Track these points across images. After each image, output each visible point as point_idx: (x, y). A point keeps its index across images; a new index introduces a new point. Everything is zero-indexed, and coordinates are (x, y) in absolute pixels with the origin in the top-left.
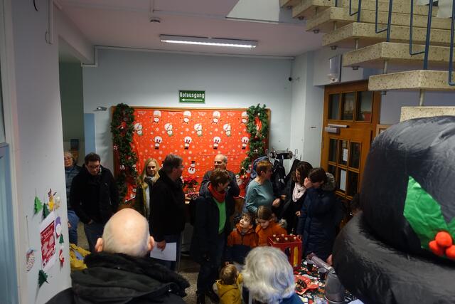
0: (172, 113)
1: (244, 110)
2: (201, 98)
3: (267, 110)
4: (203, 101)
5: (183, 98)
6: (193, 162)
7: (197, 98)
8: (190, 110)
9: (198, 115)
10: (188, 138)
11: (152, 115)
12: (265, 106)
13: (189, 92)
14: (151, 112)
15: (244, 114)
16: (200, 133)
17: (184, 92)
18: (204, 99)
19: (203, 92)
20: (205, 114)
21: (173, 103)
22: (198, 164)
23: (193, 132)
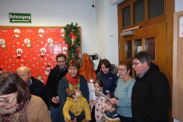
0: (3, 31)
1: (62, 28)
2: (28, 19)
3: (80, 27)
4: (30, 22)
5: (13, 19)
7: (25, 19)
8: (19, 28)
9: (26, 32)
12: (77, 24)
15: (63, 31)
16: (29, 45)
17: (13, 14)
18: (30, 20)
19: (29, 15)
20: (32, 31)
23: (23, 45)
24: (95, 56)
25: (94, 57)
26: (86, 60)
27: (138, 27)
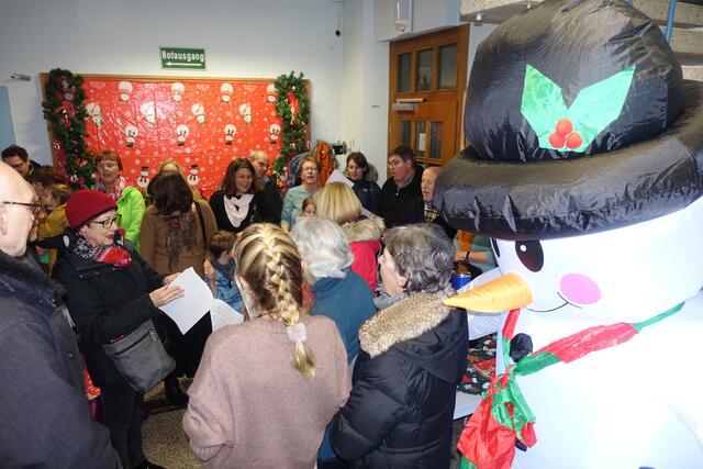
0: (151, 86)
1: (270, 81)
2: (198, 62)
3: (307, 82)
4: (203, 67)
5: (167, 60)
6: (194, 167)
7: (193, 61)
8: (182, 81)
9: (196, 89)
10: (183, 128)
11: (116, 88)
12: (302, 75)
13: (177, 51)
14: (113, 84)
15: (271, 88)
16: (201, 119)
17: (168, 50)
18: (203, 64)
19: (201, 52)
20: (208, 87)
21: (152, 68)
22: (203, 169)
23: (190, 118)
24: (341, 147)
25: (339, 149)
26: (321, 154)
27: (421, 100)
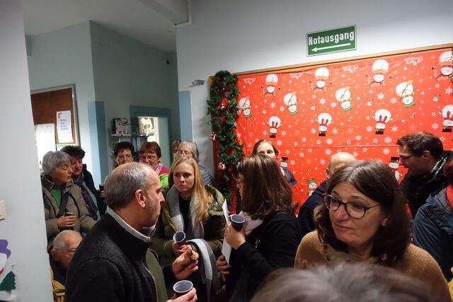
0: (296, 76)
1: (446, 48)
2: (348, 41)
4: (353, 45)
5: (314, 46)
7: (341, 42)
8: (326, 64)
9: (342, 72)
10: (325, 116)
11: (264, 82)
13: (324, 34)
14: (262, 78)
15: (447, 57)
16: (346, 105)
17: (314, 36)
18: (353, 42)
19: (351, 29)
20: (356, 68)
21: (298, 56)
23: (333, 105)
